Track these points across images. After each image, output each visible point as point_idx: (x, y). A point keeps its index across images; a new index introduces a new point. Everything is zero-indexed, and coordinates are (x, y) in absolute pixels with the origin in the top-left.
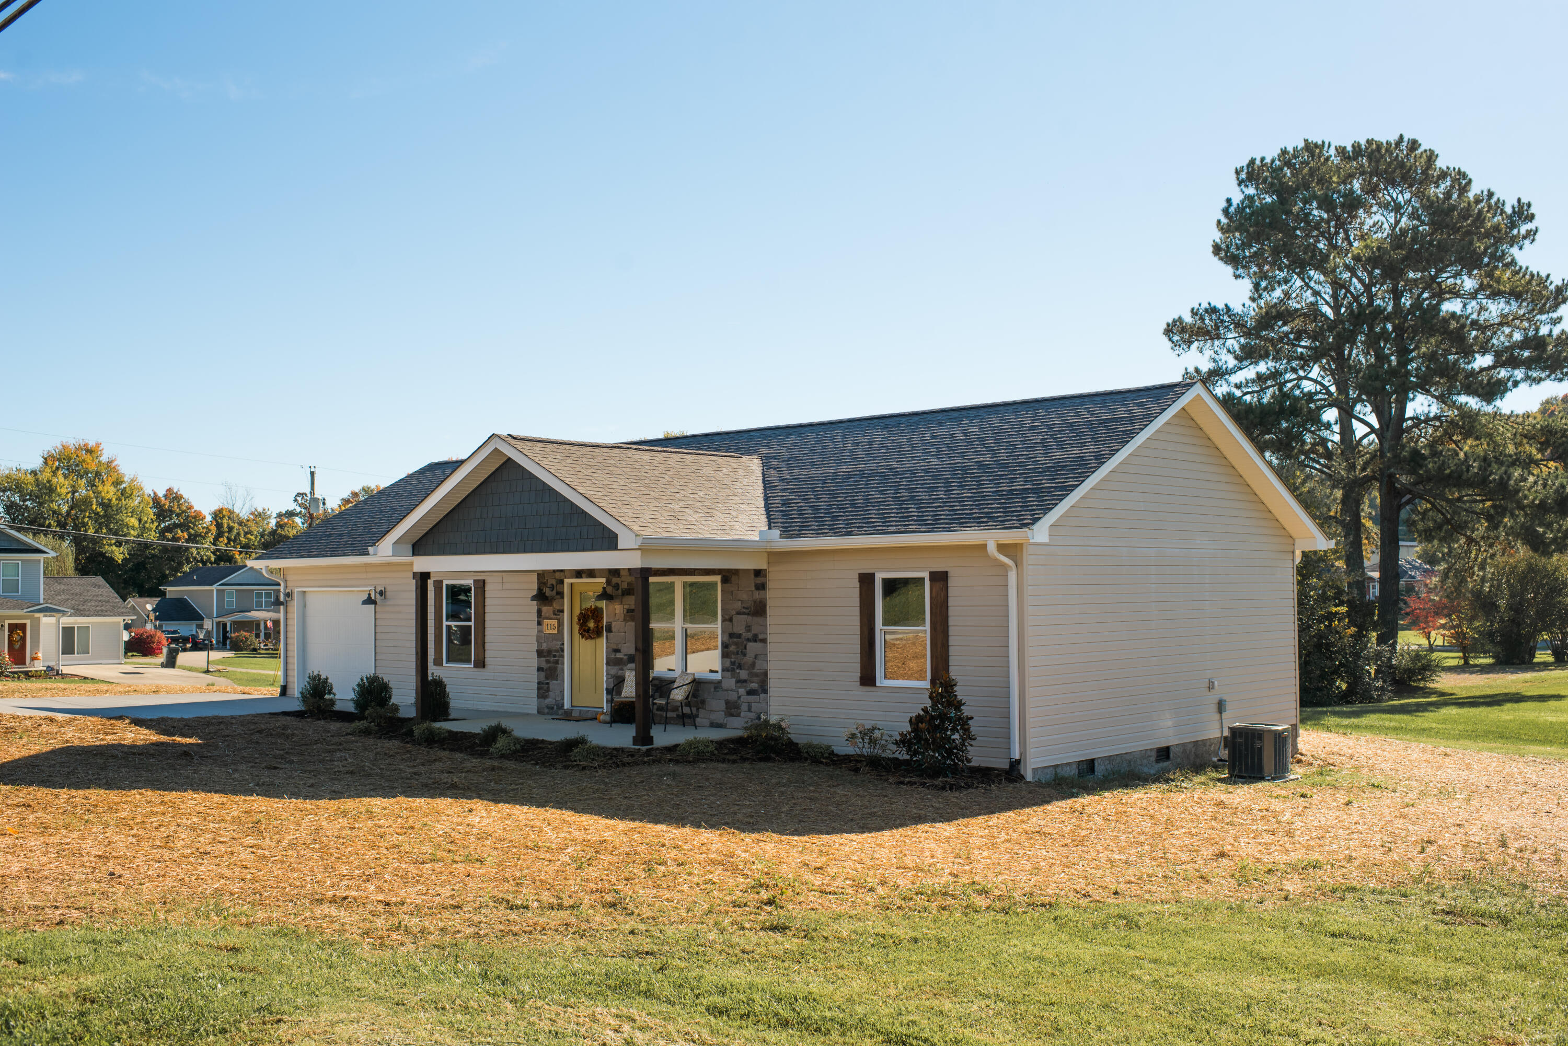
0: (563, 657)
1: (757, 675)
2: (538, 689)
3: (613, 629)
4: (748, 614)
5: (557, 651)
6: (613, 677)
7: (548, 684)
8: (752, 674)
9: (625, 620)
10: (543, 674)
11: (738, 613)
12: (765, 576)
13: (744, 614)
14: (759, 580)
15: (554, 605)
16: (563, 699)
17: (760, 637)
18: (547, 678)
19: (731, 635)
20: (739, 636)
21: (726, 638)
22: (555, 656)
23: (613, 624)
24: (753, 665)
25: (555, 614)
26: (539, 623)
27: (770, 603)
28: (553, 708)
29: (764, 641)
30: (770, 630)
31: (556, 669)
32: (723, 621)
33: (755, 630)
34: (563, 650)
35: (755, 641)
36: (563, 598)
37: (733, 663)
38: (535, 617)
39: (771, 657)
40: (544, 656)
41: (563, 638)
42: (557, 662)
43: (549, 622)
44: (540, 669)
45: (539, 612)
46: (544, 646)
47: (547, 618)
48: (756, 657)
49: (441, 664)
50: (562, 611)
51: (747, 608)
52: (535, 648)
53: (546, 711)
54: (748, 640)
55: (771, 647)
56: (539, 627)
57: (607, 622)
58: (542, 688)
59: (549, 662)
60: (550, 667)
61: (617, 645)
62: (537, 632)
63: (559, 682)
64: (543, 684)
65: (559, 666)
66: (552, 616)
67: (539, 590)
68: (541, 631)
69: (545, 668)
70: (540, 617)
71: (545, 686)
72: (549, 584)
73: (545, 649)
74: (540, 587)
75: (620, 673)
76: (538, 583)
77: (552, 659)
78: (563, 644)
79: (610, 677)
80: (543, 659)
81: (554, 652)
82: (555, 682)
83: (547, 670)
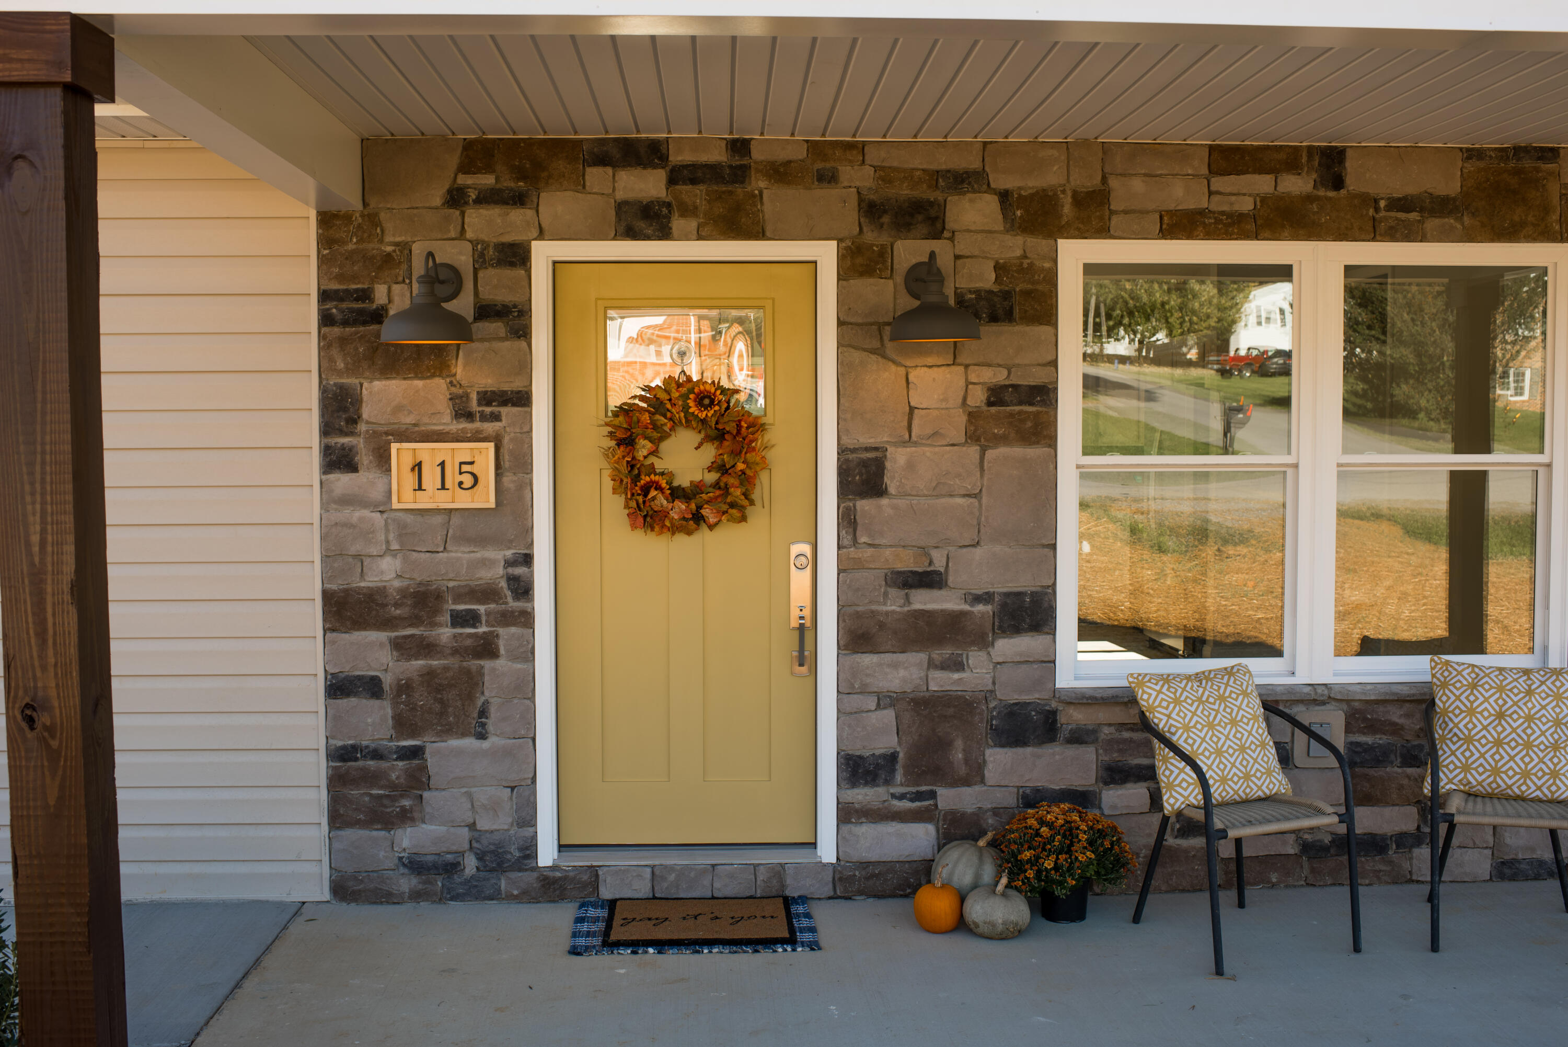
0: (526, 619)
2: (341, 782)
3: (891, 483)
5: (488, 594)
6: (886, 700)
7: (416, 753)
9: (973, 437)
10: (373, 715)
15: (460, 369)
16: (528, 818)
18: (403, 725)
22: (467, 620)
23: (897, 459)
26: (337, 462)
28: (451, 868)
31: (471, 681)
34: (524, 589)
36: (523, 332)
38: (306, 431)
40: (386, 624)
41: (527, 531)
42: (492, 651)
43: (429, 452)
44: (344, 686)
45: (337, 409)
46: (384, 573)
47: (404, 436)
50: (523, 399)
52: (305, 587)
53: (406, 883)
56: (343, 481)
57: (842, 451)
58: (371, 778)
59: (426, 648)
60: (429, 675)
61: (924, 551)
62: (325, 506)
63: (493, 741)
64: (377, 755)
65: (501, 664)
66: (446, 422)
67: (325, 296)
68: (347, 501)
69: (388, 680)
70: (351, 434)
71: (397, 769)
72: (418, 267)
73: (397, 584)
74: (340, 278)
75: (941, 681)
76: (323, 261)
77: (445, 633)
78: (527, 560)
79: (872, 703)
80: (382, 636)
81: (458, 598)
82: (470, 743)
83: (404, 688)
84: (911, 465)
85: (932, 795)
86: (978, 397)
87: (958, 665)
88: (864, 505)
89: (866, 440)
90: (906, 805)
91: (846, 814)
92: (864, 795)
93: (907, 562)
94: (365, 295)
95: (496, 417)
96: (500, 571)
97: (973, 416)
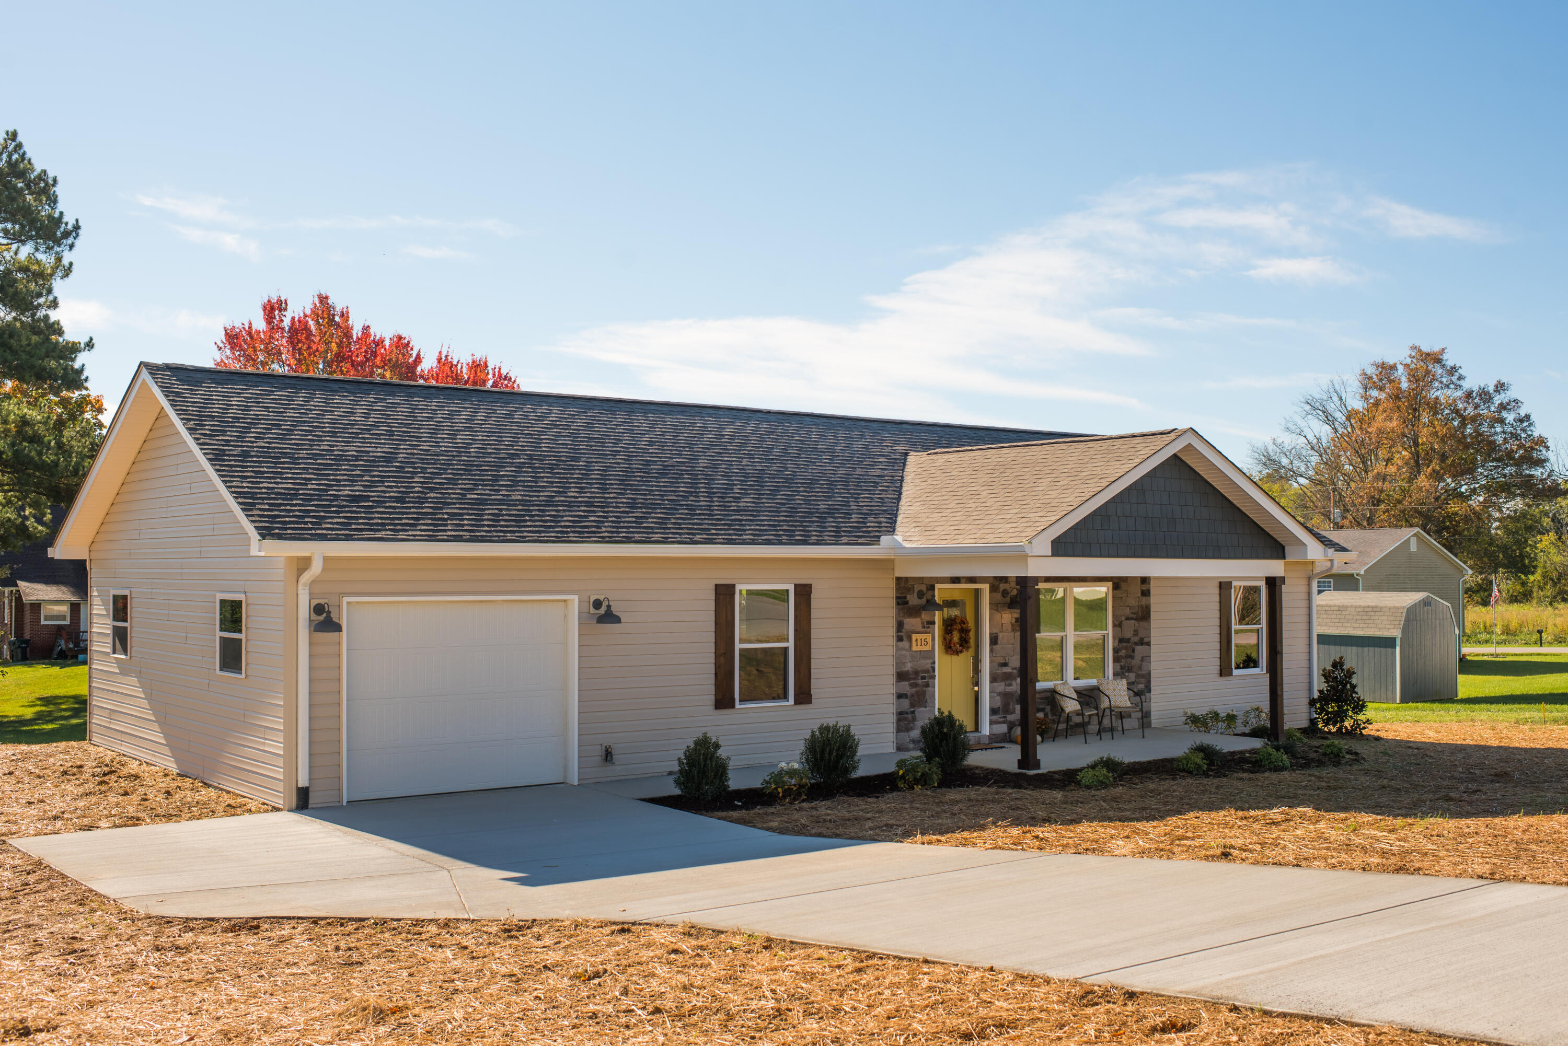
0: (934, 677)
1: (1143, 676)
2: (899, 720)
3: (1000, 641)
4: (1136, 619)
5: (927, 671)
6: (999, 694)
7: (913, 712)
8: (1138, 676)
10: (906, 703)
11: (1127, 619)
12: (1149, 583)
13: (1132, 619)
14: (1145, 587)
17: (1146, 640)
18: (912, 705)
19: (1121, 640)
20: (1128, 641)
21: (1116, 644)
22: (923, 678)
23: (1000, 635)
24: (1140, 668)
25: (924, 627)
26: (900, 639)
27: (1153, 608)
29: (1148, 644)
30: (1153, 632)
31: (924, 693)
32: (1114, 626)
33: (1141, 634)
34: (934, 670)
35: (1142, 644)
37: (1122, 668)
38: (892, 631)
39: (1153, 658)
40: (908, 679)
41: (934, 656)
42: (927, 685)
43: (919, 636)
44: (900, 696)
45: (900, 626)
46: (909, 667)
47: (913, 632)
48: (1142, 659)
49: (731, 705)
50: (934, 623)
51: (1135, 614)
52: (892, 670)
53: (911, 746)
54: (1136, 644)
55: (1153, 648)
56: (900, 644)
57: (990, 634)
58: (906, 719)
59: (916, 685)
60: (917, 692)
61: (1004, 658)
62: (896, 650)
63: (928, 708)
64: (907, 713)
65: (929, 689)
66: (920, 629)
67: (897, 598)
68: (902, 649)
69: (909, 694)
70: (901, 632)
71: (910, 716)
72: (916, 590)
73: (911, 670)
74: (901, 594)
75: (1009, 689)
76: (897, 589)
77: (920, 681)
78: (934, 663)
79: (995, 695)
80: (907, 683)
81: (922, 673)
82: (923, 709)
83: (912, 695)
84: (1003, 637)
85: (1006, 717)
86: (1014, 621)
87: (1010, 685)
88: (994, 647)
89: (995, 631)
90: (1002, 720)
91: (991, 723)
92: (995, 718)
93: (1002, 661)
94: (905, 598)
95: (929, 627)
96: (930, 665)
97: (1012, 625)
